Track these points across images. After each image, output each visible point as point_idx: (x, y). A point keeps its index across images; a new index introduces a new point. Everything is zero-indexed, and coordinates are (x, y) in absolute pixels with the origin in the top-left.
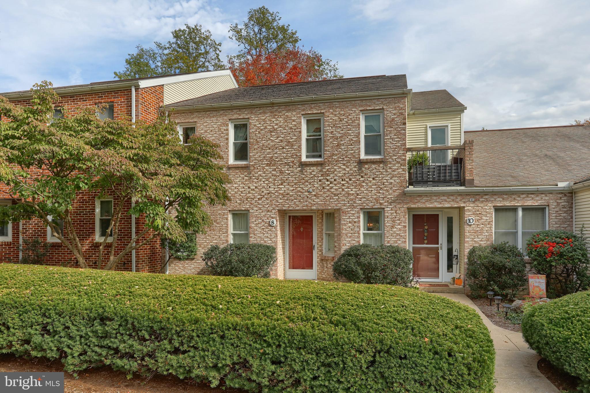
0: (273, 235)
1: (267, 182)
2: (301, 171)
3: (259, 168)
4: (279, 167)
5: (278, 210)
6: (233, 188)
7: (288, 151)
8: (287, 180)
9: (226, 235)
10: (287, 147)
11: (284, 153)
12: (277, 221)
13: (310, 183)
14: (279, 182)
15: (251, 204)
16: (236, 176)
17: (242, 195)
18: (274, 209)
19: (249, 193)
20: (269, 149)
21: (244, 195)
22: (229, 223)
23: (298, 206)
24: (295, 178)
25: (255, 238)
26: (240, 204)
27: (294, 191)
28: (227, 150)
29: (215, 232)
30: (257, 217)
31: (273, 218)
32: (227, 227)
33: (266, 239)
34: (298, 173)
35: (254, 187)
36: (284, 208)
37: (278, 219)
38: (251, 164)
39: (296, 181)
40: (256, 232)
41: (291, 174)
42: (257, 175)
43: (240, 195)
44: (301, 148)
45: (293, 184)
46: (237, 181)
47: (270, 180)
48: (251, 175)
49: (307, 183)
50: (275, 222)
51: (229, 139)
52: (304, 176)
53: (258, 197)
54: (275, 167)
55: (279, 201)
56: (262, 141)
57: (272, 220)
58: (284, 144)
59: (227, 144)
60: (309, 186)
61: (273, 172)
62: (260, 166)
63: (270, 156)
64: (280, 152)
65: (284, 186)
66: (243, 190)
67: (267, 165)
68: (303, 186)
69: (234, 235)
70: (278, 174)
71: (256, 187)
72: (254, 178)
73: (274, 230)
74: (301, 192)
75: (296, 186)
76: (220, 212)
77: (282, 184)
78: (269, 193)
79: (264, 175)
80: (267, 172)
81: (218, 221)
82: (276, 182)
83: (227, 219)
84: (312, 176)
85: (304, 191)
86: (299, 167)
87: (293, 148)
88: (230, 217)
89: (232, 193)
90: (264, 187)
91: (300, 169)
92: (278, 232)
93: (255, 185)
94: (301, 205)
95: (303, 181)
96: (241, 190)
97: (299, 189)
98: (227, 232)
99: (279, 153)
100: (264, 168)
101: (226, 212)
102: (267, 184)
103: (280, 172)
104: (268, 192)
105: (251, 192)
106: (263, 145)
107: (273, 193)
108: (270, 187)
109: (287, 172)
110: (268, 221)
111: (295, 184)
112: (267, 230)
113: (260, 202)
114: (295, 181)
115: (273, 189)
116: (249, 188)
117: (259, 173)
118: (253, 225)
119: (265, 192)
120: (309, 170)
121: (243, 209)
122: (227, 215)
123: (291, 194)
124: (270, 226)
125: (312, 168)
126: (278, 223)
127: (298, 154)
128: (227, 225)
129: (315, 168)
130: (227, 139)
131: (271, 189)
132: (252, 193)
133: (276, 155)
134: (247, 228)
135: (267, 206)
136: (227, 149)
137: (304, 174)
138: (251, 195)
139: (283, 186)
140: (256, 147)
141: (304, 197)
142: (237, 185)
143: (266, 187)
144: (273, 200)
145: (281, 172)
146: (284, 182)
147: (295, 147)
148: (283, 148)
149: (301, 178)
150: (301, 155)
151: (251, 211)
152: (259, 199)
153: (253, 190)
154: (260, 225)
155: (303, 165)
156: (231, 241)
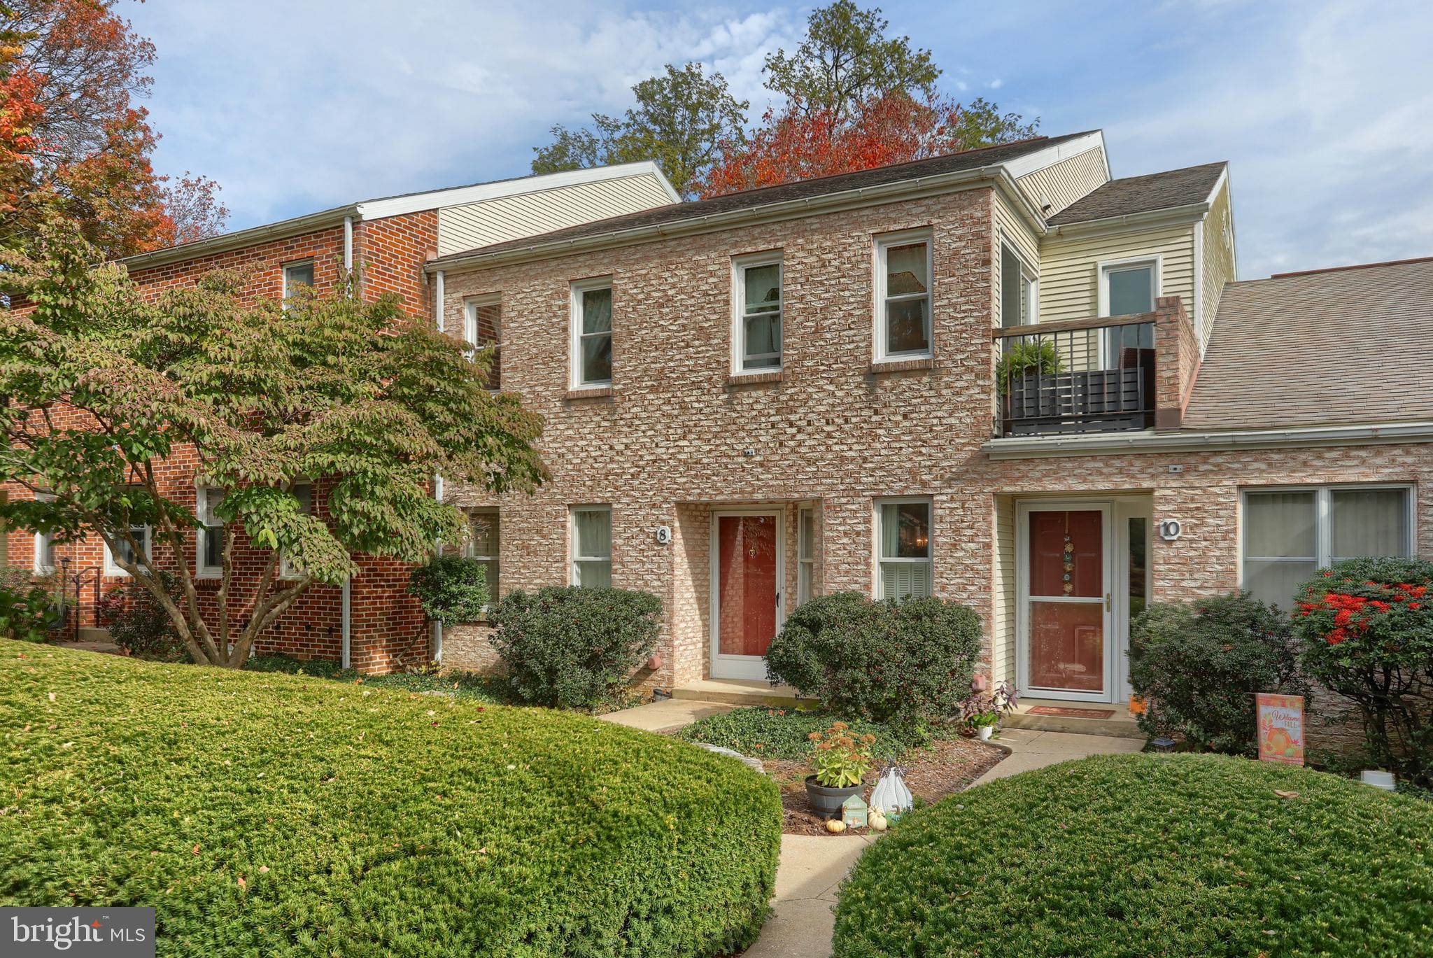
0: (665, 566)
1: (651, 433)
2: (728, 402)
3: (633, 397)
4: (679, 394)
5: (678, 504)
6: (576, 449)
7: (699, 353)
8: (696, 426)
9: (561, 565)
10: (697, 343)
11: (688, 358)
12: (672, 531)
13: (749, 433)
14: (679, 431)
15: (616, 488)
16: (584, 419)
17: (596, 465)
18: (666, 500)
19: (612, 461)
20: (657, 349)
21: (601, 465)
22: (569, 535)
23: (722, 493)
24: (715, 420)
25: (623, 573)
26: (591, 489)
27: (713, 454)
28: (564, 358)
29: (539, 558)
30: (627, 521)
31: (663, 523)
32: (564, 545)
33: (648, 577)
34: (720, 406)
35: (622, 447)
36: (689, 498)
37: (677, 524)
38: (616, 388)
39: (717, 429)
40: (626, 559)
41: (705, 411)
42: (628, 416)
43: (592, 467)
44: (728, 343)
45: (710, 436)
46: (586, 431)
47: (659, 427)
48: (616, 417)
49: (742, 434)
50: (668, 534)
51: (570, 330)
52: (734, 415)
53: (632, 471)
54: (670, 395)
55: (679, 480)
56: (641, 329)
57: (662, 527)
58: (689, 335)
59: (565, 341)
60: (747, 440)
61: (665, 408)
62: (635, 394)
63: (658, 366)
64: (682, 356)
65: (690, 441)
66: (599, 453)
67: (653, 389)
68: (733, 441)
69: (581, 564)
70: (675, 412)
71: (627, 447)
72: (622, 422)
73: (666, 553)
74: (729, 456)
75: (718, 442)
76: (549, 509)
77: (684, 438)
78: (654, 461)
79: (644, 415)
80: (650, 408)
81: (545, 531)
82: (671, 431)
83: (564, 527)
84: (754, 413)
85: (735, 453)
86: (724, 392)
87: (710, 345)
88: (571, 521)
89: (575, 461)
90: (643, 446)
91: (726, 396)
92: (677, 560)
93: (624, 440)
94: (729, 490)
95: (734, 427)
96: (593, 454)
97: (723, 448)
98: (563, 559)
99: (678, 357)
100: (643, 398)
101: (562, 508)
102: (650, 437)
103: (681, 408)
104: (653, 457)
105: (617, 458)
106: (643, 340)
107: (664, 461)
108: (657, 445)
109: (696, 405)
110: (652, 530)
111: (715, 437)
112: (650, 553)
113: (636, 483)
114: (714, 429)
115: (663, 450)
116: (611, 448)
117: (635, 410)
118: (620, 542)
119: (647, 458)
120: (746, 398)
121: (599, 501)
122: (564, 516)
123: (705, 461)
124: (657, 543)
125: (754, 394)
126: (678, 535)
127: (722, 359)
128: (564, 540)
129: (760, 393)
130: (565, 329)
131: (659, 451)
132: (619, 462)
133: (672, 364)
134: (608, 548)
135: (651, 493)
136: (564, 353)
137: (735, 410)
138: (615, 466)
139: (686, 443)
140: (626, 346)
141: (735, 470)
142: (584, 443)
143: (648, 445)
144: (665, 478)
145: (683, 407)
146: (690, 432)
147: (716, 341)
148: (688, 346)
149: (727, 421)
150: (727, 361)
151: (615, 506)
152: (632, 475)
153: (620, 453)
154: (634, 542)
155: (732, 386)
156: (574, 579)
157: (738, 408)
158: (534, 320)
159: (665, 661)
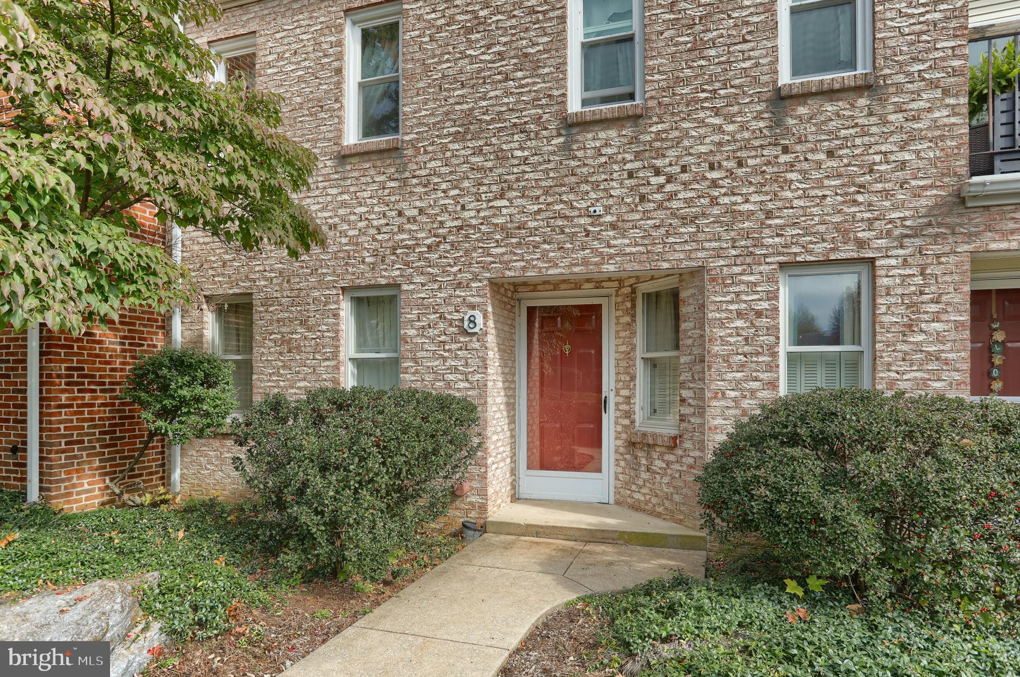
0: (474, 362)
1: (457, 192)
2: (566, 148)
3: (430, 149)
4: (494, 140)
5: (492, 283)
6: (353, 218)
7: (523, 86)
8: (518, 180)
9: (333, 363)
10: (520, 74)
11: (508, 93)
12: (485, 317)
13: (596, 186)
14: (494, 188)
15: (407, 264)
16: (363, 180)
17: (379, 237)
18: (476, 278)
19: (401, 230)
20: (463, 86)
21: (386, 236)
22: (343, 327)
23: (556, 266)
24: (546, 171)
25: (416, 372)
26: (373, 267)
27: (543, 215)
28: (337, 106)
29: (304, 356)
30: (422, 304)
31: (473, 307)
32: (336, 338)
33: (451, 377)
34: (554, 153)
35: (415, 212)
36: (509, 273)
37: (490, 309)
38: (407, 138)
39: (550, 183)
40: (419, 354)
41: (532, 160)
42: (423, 172)
43: (375, 240)
44: (564, 72)
45: (539, 192)
46: (366, 194)
47: (466, 184)
48: (407, 174)
49: (585, 187)
50: (480, 320)
51: (345, 72)
52: (573, 163)
53: (428, 241)
54: (481, 143)
55: (495, 251)
56: (440, 63)
57: (471, 312)
58: (508, 65)
59: (339, 85)
60: (593, 195)
61: (474, 159)
62: (432, 144)
63: (465, 106)
64: (497, 93)
65: (510, 200)
66: (383, 221)
67: (457, 137)
68: (572, 197)
69: (359, 363)
70: (489, 164)
71: (421, 211)
72: (415, 181)
73: (477, 345)
74: (566, 217)
75: (550, 200)
76: (316, 294)
77: (502, 197)
78: (460, 228)
79: (444, 170)
80: (454, 161)
81: (312, 321)
82: (484, 189)
83: (336, 316)
84: (603, 160)
85: (576, 213)
86: (560, 135)
87: (538, 76)
88: (346, 309)
89: (351, 233)
90: (444, 209)
91: (561, 140)
92: (491, 354)
93: (418, 204)
94: (566, 262)
95: (573, 179)
96: (375, 223)
97: (557, 207)
98: (335, 355)
99: (492, 94)
100: (444, 148)
101: (335, 292)
102: (454, 198)
103: (498, 158)
104: (456, 223)
105: (407, 226)
106: (444, 76)
107: (474, 227)
108: (463, 208)
109: (518, 153)
110: (457, 316)
111: (546, 193)
112: (454, 346)
113: (434, 256)
114: (543, 184)
115: (473, 213)
116: (400, 214)
117: (433, 164)
118: (412, 332)
119: (449, 224)
120: (591, 140)
121: (383, 281)
122: (337, 302)
123: (532, 224)
124: (465, 333)
125: (602, 135)
126: (491, 323)
127: (556, 93)
128: (337, 332)
129: (612, 133)
130: (339, 71)
131: (466, 214)
132: (410, 231)
133: (484, 103)
134: (397, 340)
135: (455, 269)
136: (337, 101)
137: (574, 158)
138: (405, 236)
139: (505, 203)
140: (421, 85)
141: (574, 234)
142: (363, 209)
143: (450, 208)
144: (475, 249)
145: (501, 157)
146: (510, 188)
147: (546, 70)
148: (507, 79)
149: (564, 172)
150: (564, 95)
151: (405, 287)
152: (429, 247)
153: (412, 220)
154: (431, 332)
155: (571, 126)
156: (348, 380)
157: (580, 154)
158: (298, 63)
159: (475, 484)
